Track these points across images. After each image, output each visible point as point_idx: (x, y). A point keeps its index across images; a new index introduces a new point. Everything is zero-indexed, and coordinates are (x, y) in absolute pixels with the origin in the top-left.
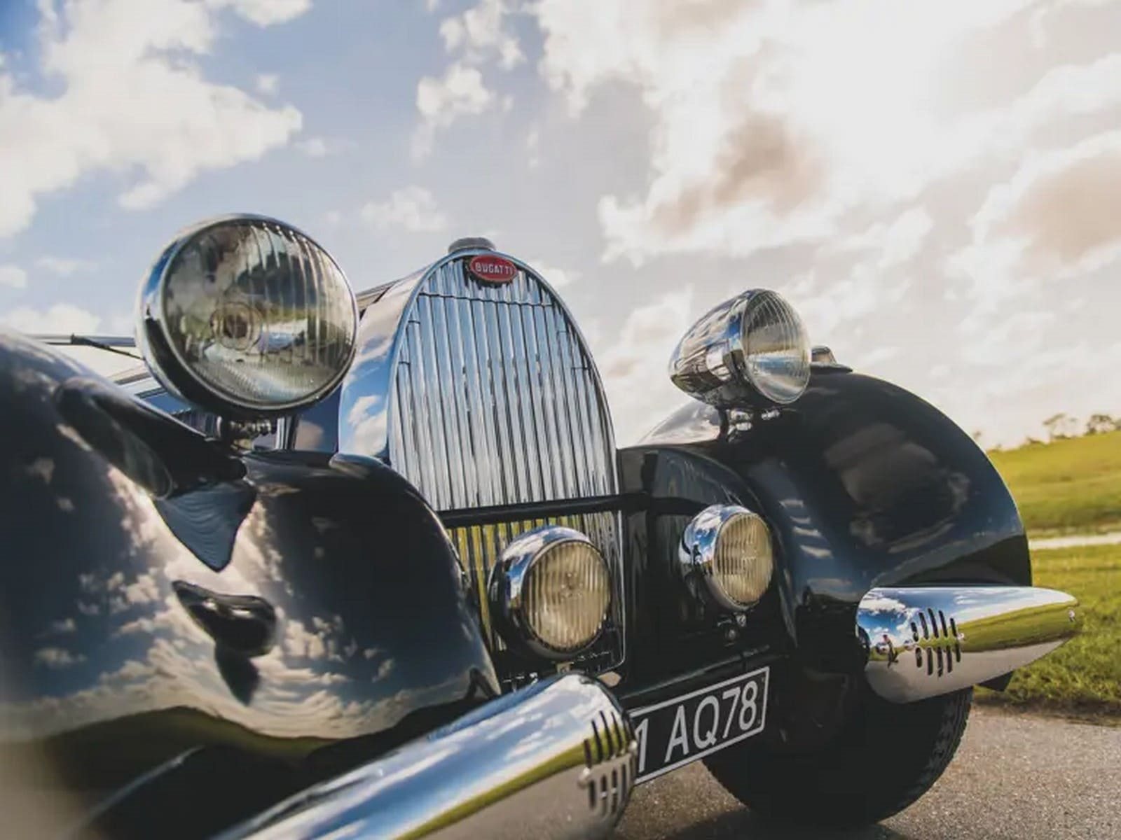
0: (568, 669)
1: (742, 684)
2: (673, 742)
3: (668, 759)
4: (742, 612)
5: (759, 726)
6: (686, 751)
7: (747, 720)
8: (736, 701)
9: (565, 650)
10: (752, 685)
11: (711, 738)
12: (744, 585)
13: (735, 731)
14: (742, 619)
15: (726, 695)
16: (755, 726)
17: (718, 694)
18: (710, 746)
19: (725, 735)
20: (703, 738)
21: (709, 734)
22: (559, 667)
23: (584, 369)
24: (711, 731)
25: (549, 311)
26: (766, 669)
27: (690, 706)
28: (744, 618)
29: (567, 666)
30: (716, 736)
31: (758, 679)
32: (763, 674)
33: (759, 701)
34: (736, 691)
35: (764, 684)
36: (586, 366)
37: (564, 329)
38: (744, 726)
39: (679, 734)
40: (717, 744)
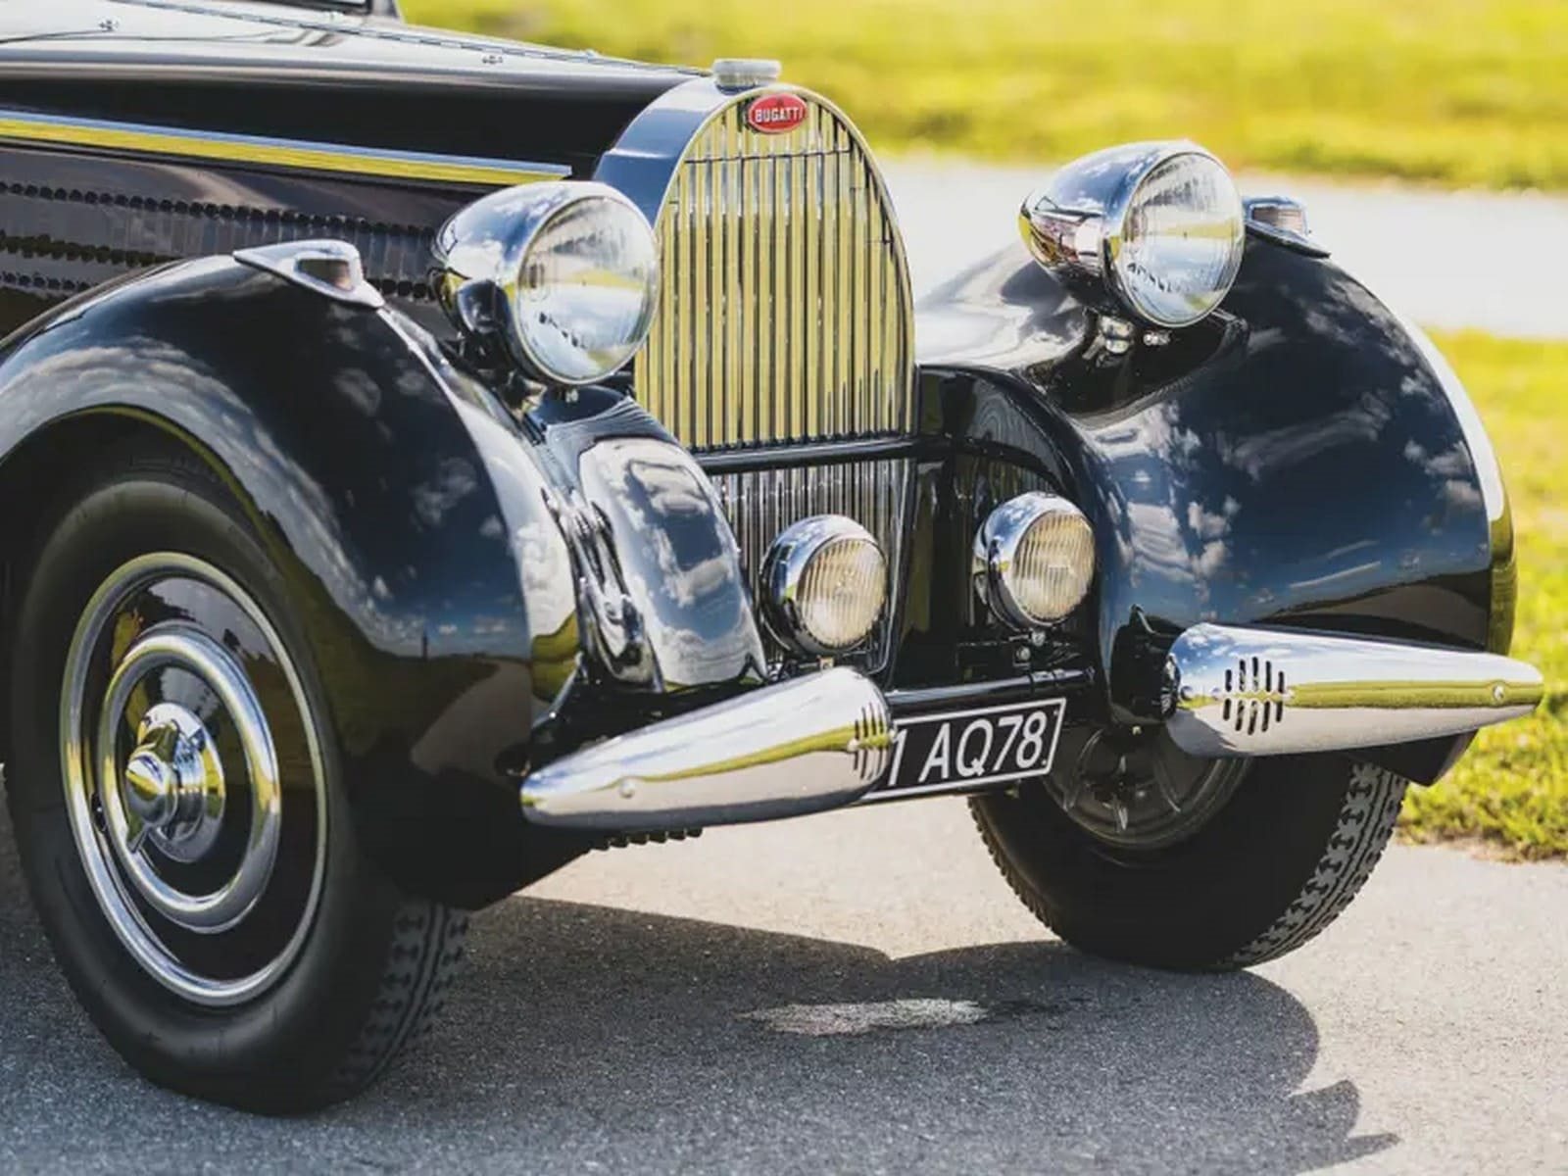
0: (831, 665)
1: (1026, 713)
2: (932, 761)
3: (923, 778)
4: (1039, 628)
5: (1044, 767)
6: (945, 774)
7: (1028, 755)
8: (1015, 731)
9: (831, 647)
10: (1041, 716)
11: (978, 766)
12: (1047, 598)
13: (1010, 765)
14: (1038, 638)
15: (1003, 722)
16: (1038, 765)
17: (993, 719)
18: (975, 776)
19: (996, 768)
20: (968, 765)
21: (975, 762)
22: (823, 662)
23: (884, 241)
24: (979, 758)
25: (845, 158)
26: (1063, 701)
27: (957, 727)
28: (1042, 636)
29: (830, 661)
30: (985, 766)
31: (1049, 711)
32: (1058, 706)
33: (1047, 738)
34: (1017, 720)
35: (1056, 718)
36: (888, 238)
37: (863, 185)
38: (1021, 762)
39: (939, 755)
40: (984, 775)
